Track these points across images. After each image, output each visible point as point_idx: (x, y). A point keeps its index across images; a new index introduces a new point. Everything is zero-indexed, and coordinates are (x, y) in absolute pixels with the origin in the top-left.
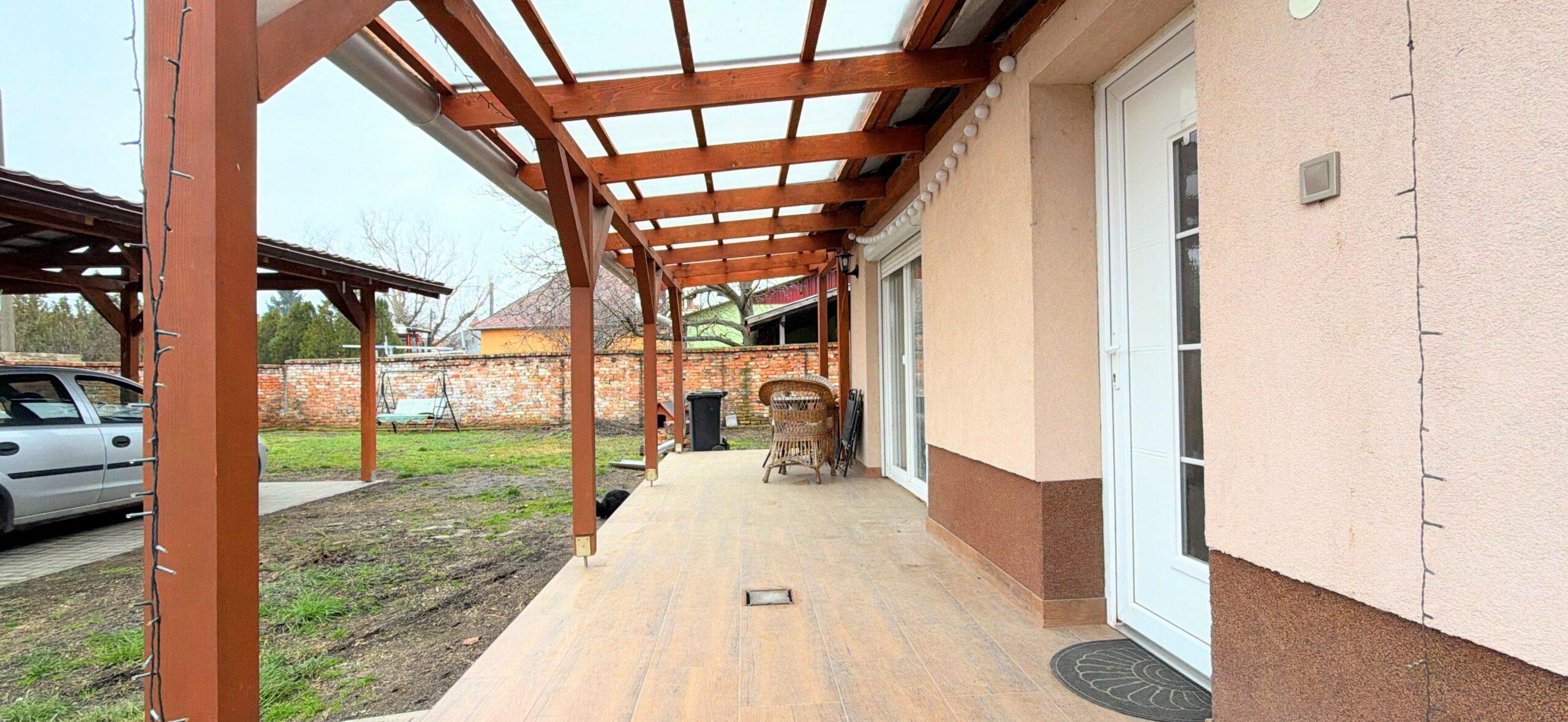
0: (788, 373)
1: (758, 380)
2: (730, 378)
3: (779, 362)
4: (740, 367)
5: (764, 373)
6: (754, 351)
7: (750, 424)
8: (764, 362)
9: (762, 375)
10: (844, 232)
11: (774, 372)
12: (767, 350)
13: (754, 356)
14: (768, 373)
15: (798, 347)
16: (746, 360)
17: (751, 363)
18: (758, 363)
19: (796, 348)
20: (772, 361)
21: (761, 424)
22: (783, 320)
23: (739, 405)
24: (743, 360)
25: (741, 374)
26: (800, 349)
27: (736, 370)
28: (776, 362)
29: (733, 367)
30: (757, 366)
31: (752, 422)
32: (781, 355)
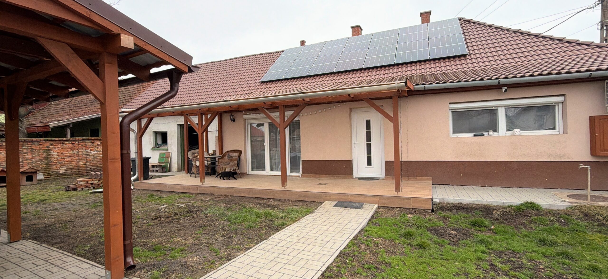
1: (56, 155)
2: (36, 154)
5: (59, 151)
8: (59, 146)
11: (66, 151)
12: (62, 140)
13: (53, 143)
14: (62, 151)
16: (48, 145)
17: (51, 147)
18: (55, 146)
20: (64, 146)
21: (58, 176)
22: (71, 126)
24: (45, 145)
26: (82, 140)
28: (67, 146)
29: (39, 149)
30: (55, 148)
31: (52, 176)
32: (70, 143)
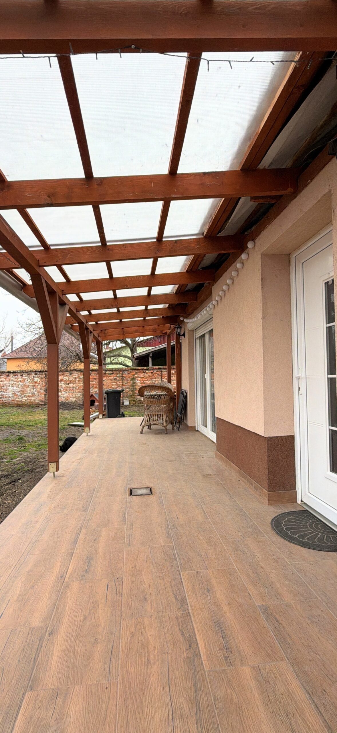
0: (153, 380)
1: (139, 383)
2: (126, 382)
3: (149, 375)
4: (130, 377)
5: (142, 380)
6: (137, 370)
7: (135, 404)
8: (142, 375)
9: (141, 381)
10: (178, 317)
11: (146, 380)
12: (143, 369)
13: (137, 372)
14: (144, 380)
15: (158, 368)
16: (133, 374)
17: (136, 375)
18: (139, 375)
19: (157, 368)
20: (146, 374)
21: (140, 403)
22: (151, 355)
23: (130, 395)
24: (132, 374)
25: (131, 380)
26: (158, 369)
27: (129, 379)
28: (147, 375)
29: (127, 377)
30: (139, 377)
31: (136, 403)
32: (150, 371)
